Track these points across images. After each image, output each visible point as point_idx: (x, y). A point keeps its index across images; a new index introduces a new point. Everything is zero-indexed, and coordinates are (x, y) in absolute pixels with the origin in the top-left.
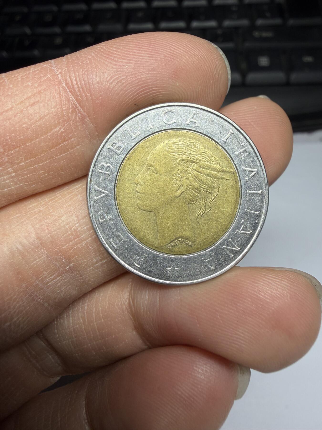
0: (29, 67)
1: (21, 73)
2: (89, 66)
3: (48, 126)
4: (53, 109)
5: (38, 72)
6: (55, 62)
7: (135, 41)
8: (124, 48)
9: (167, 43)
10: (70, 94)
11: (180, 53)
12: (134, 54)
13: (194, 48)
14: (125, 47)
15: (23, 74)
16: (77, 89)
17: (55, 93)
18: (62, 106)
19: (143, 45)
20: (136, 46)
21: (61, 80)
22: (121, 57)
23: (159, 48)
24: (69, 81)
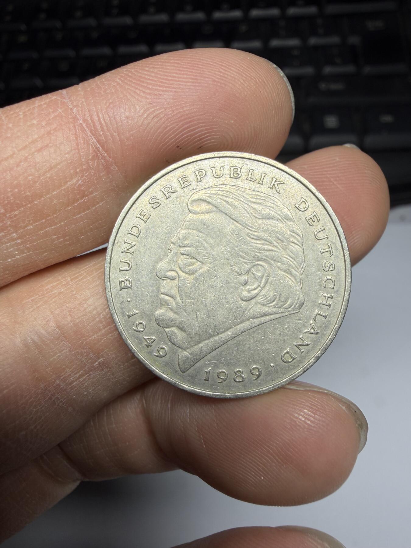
0: (33, 99)
1: (23, 108)
2: (115, 97)
3: (61, 177)
4: (67, 155)
5: (45, 106)
6: (67, 93)
7: (173, 61)
8: (160, 71)
9: (215, 63)
10: (89, 134)
11: (232, 75)
12: (173, 79)
13: (250, 68)
14: (160, 69)
15: (25, 109)
16: (99, 127)
17: (70, 133)
18: (79, 151)
19: (184, 66)
20: (175, 68)
21: (76, 116)
22: (156, 83)
23: (205, 70)
24: (88, 116)
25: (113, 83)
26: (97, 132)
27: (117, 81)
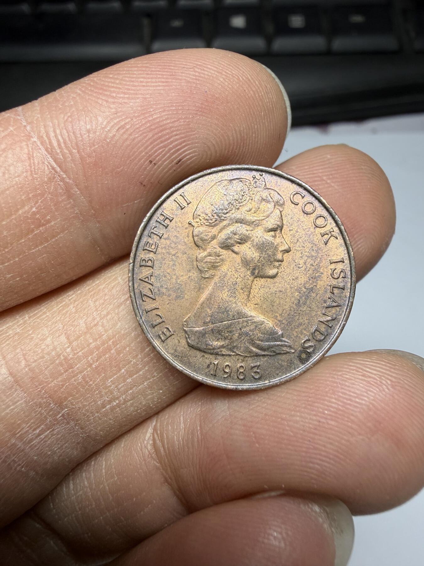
2: (74, 109)
3: (11, 205)
6: (23, 110)
7: (141, 65)
8: (125, 77)
10: (44, 152)
11: (210, 74)
12: (140, 84)
14: (126, 75)
16: (55, 144)
19: (153, 69)
20: (142, 72)
21: (30, 133)
22: (121, 90)
23: (176, 71)
24: (44, 133)
25: (72, 95)
26: (54, 150)
27: (76, 93)
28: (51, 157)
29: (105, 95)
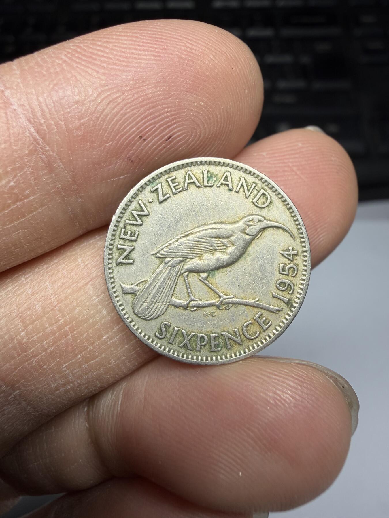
25: (57, 61)
27: (62, 59)
28: (33, 127)
29: (94, 64)
